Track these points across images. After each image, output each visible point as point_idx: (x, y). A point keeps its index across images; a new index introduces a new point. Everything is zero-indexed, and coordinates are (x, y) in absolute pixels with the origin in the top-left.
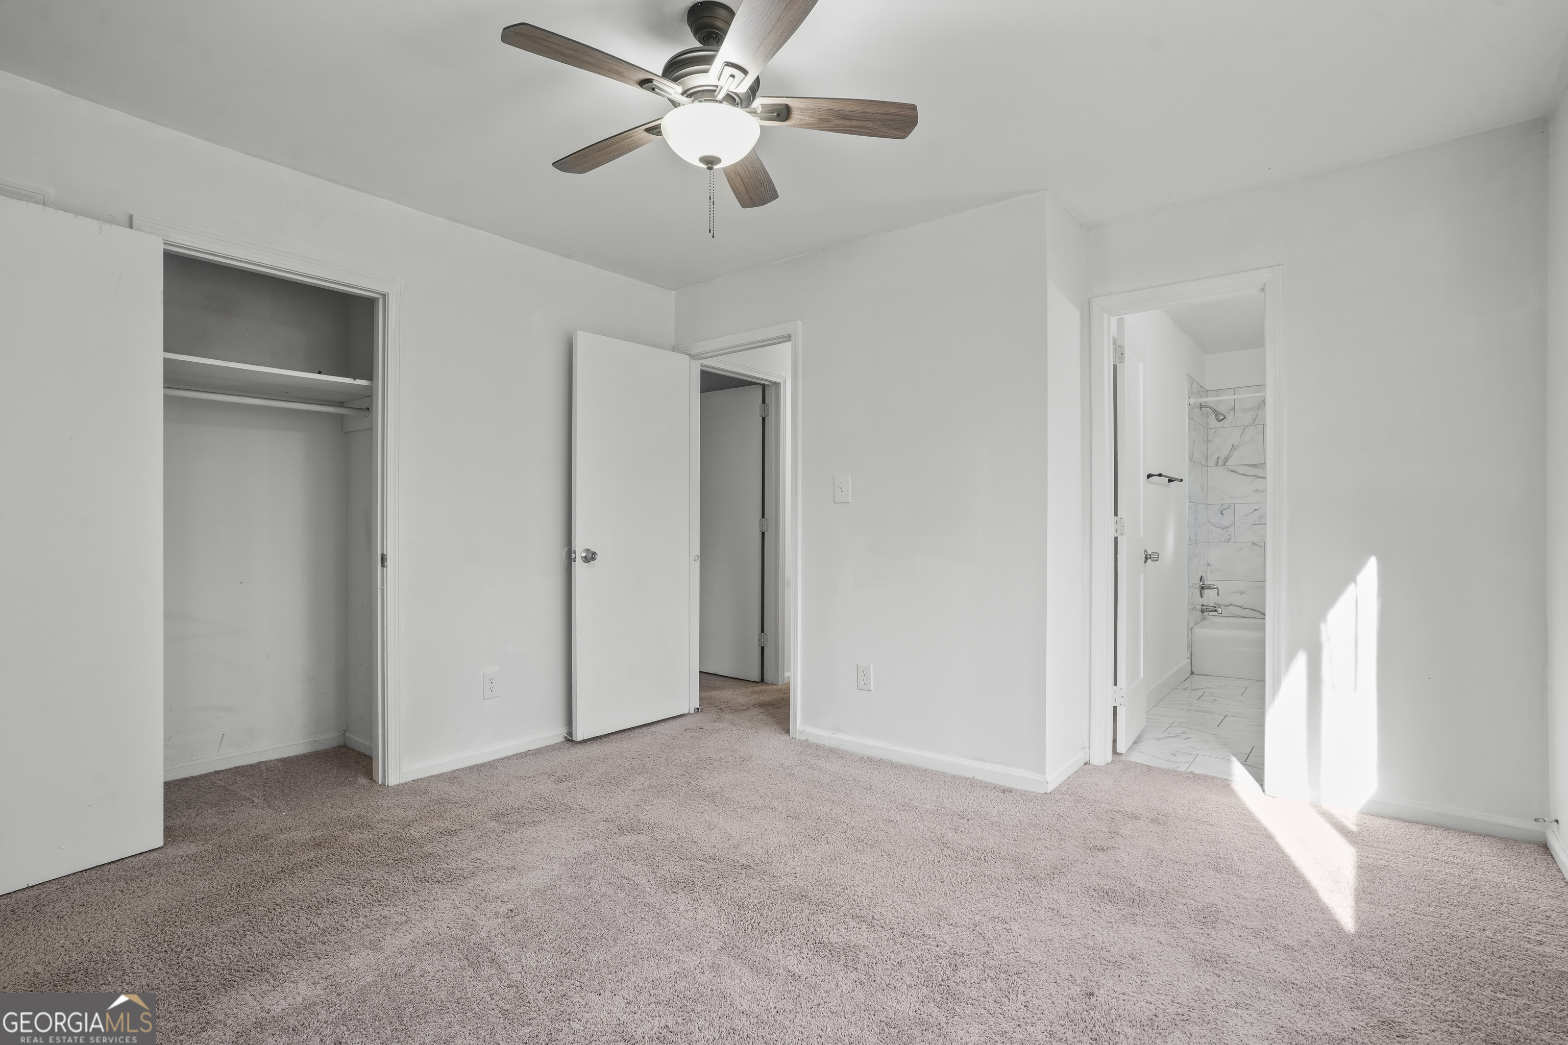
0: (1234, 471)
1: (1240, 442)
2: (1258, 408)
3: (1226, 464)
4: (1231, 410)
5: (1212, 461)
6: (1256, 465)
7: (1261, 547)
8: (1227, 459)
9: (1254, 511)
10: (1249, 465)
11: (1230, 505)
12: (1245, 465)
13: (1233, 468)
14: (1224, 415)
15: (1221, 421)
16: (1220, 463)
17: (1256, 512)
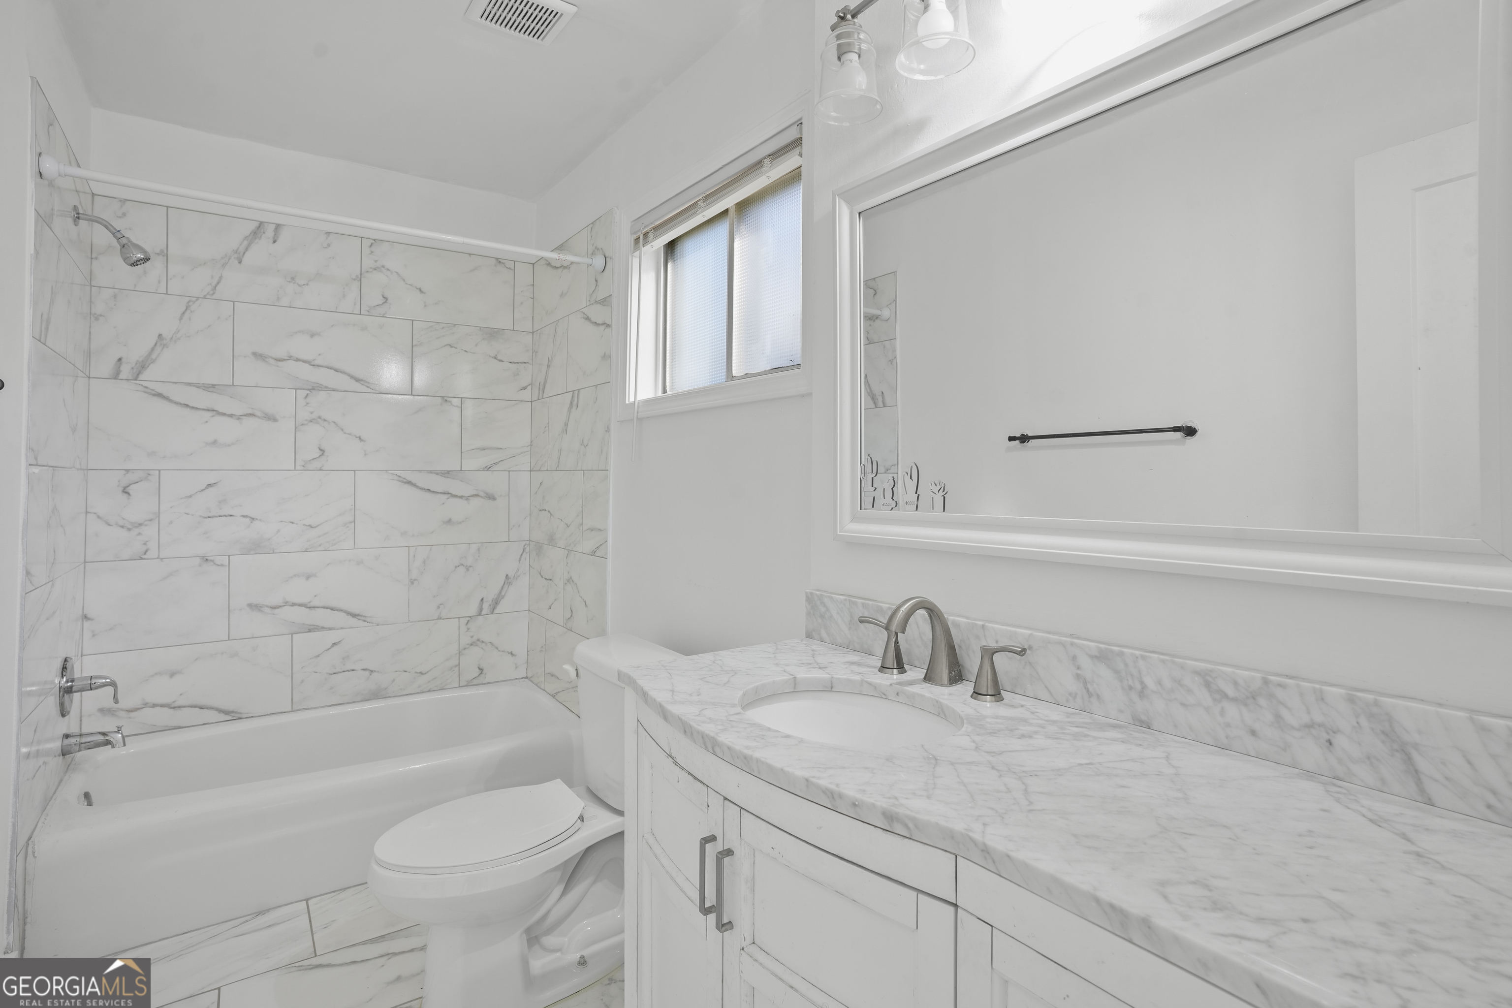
0: (160, 395)
1: (178, 331)
2: (224, 265)
3: (141, 377)
4: (158, 254)
5: (104, 366)
6: (214, 386)
7: (222, 565)
8: (142, 366)
9: (206, 488)
10: (198, 386)
11: (148, 473)
12: (190, 384)
13: (160, 388)
14: (143, 251)
15: (134, 264)
16: (126, 371)
17: (211, 489)
